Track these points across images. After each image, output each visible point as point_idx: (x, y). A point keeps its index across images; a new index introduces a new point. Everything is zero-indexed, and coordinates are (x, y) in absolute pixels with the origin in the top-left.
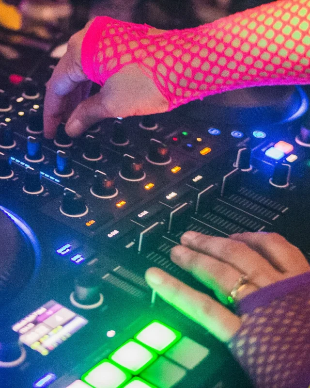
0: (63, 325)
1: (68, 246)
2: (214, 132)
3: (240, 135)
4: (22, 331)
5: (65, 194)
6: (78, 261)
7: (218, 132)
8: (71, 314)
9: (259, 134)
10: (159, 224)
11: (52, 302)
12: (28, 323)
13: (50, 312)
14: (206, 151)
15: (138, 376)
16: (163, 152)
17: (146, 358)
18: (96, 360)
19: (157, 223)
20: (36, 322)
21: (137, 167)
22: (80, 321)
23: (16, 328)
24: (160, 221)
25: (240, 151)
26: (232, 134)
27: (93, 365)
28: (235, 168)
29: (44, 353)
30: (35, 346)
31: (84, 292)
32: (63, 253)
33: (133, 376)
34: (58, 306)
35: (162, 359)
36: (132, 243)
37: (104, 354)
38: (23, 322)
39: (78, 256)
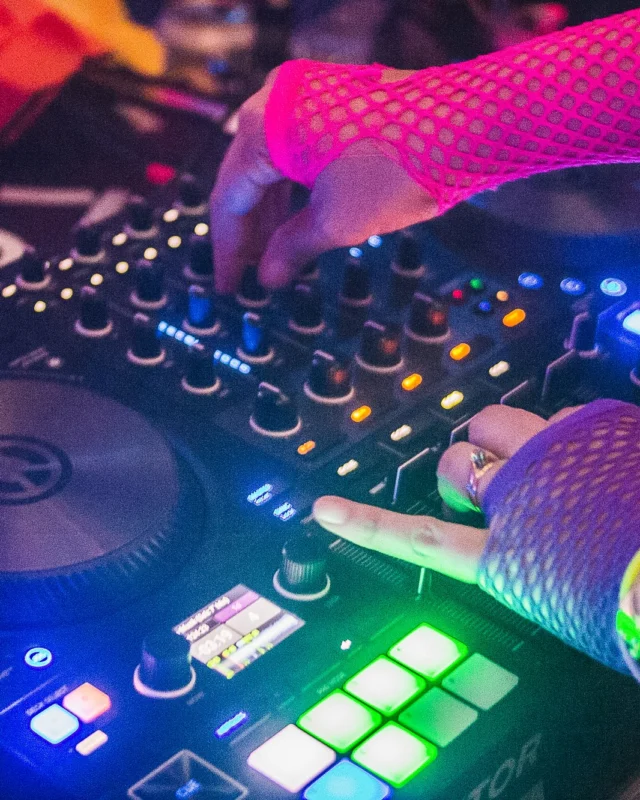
0: (261, 629)
1: (267, 487)
2: (529, 281)
3: (577, 287)
4: (189, 637)
5: (260, 394)
6: (285, 517)
7: (535, 282)
8: (275, 610)
9: (613, 287)
10: (430, 451)
11: (240, 588)
12: (199, 624)
13: (237, 606)
14: (514, 317)
15: (395, 718)
16: (437, 318)
17: (408, 688)
18: (320, 692)
19: (427, 450)
20: (213, 624)
21: (389, 346)
22: (290, 623)
23: (181, 629)
24: (430, 447)
25: (577, 318)
26: (562, 285)
27: (314, 700)
28: (568, 350)
29: (229, 675)
30: (214, 664)
31: (297, 571)
32: (258, 502)
33: (385, 720)
34: (251, 595)
35: (435, 690)
36: (380, 486)
37: (333, 682)
38: (192, 622)
39: (285, 507)
